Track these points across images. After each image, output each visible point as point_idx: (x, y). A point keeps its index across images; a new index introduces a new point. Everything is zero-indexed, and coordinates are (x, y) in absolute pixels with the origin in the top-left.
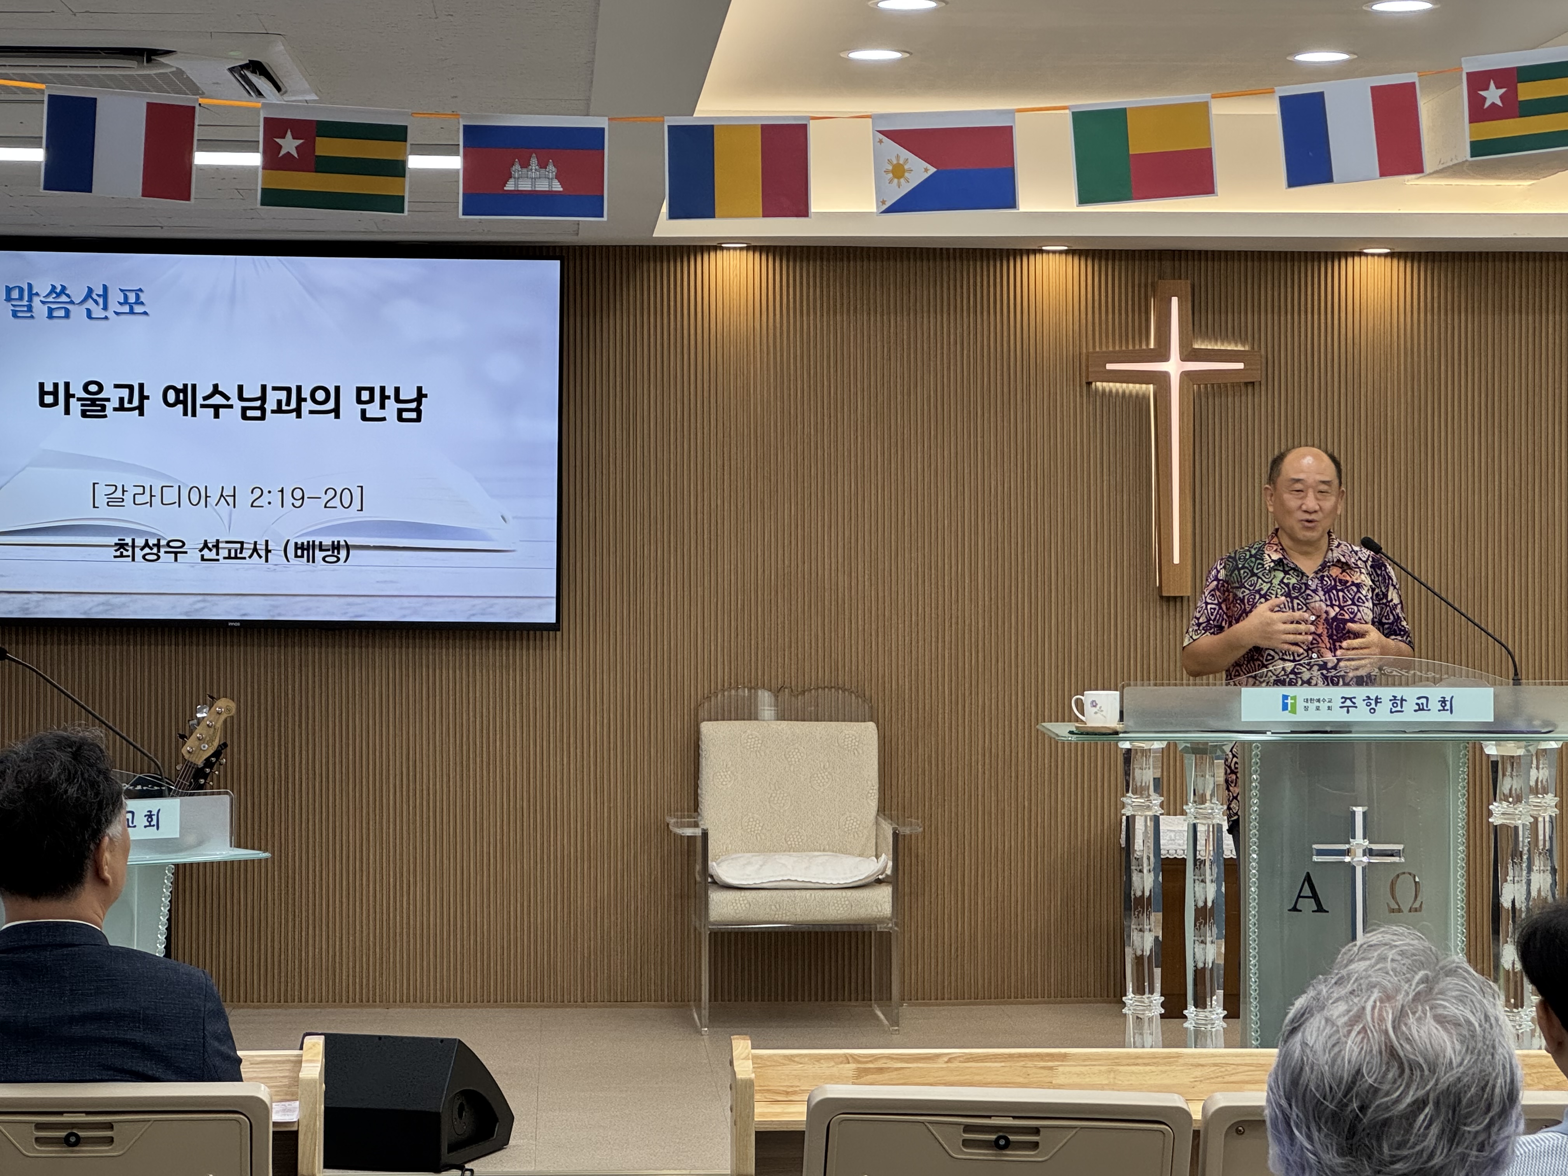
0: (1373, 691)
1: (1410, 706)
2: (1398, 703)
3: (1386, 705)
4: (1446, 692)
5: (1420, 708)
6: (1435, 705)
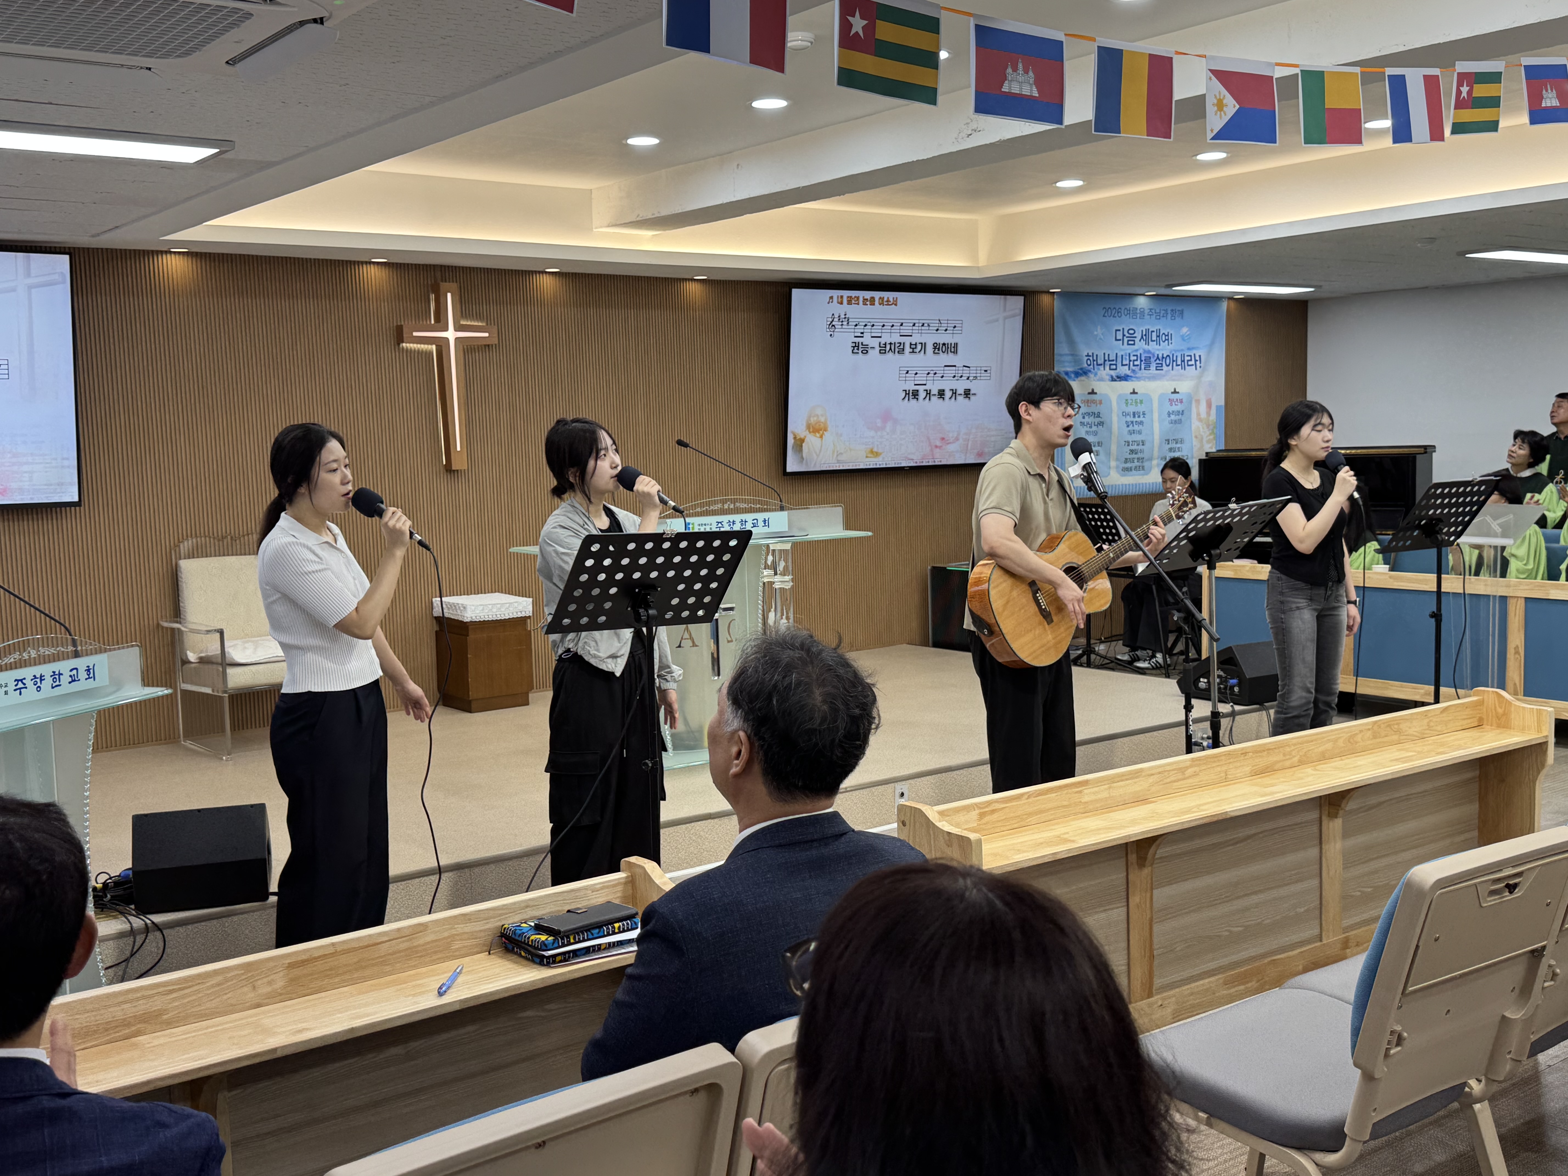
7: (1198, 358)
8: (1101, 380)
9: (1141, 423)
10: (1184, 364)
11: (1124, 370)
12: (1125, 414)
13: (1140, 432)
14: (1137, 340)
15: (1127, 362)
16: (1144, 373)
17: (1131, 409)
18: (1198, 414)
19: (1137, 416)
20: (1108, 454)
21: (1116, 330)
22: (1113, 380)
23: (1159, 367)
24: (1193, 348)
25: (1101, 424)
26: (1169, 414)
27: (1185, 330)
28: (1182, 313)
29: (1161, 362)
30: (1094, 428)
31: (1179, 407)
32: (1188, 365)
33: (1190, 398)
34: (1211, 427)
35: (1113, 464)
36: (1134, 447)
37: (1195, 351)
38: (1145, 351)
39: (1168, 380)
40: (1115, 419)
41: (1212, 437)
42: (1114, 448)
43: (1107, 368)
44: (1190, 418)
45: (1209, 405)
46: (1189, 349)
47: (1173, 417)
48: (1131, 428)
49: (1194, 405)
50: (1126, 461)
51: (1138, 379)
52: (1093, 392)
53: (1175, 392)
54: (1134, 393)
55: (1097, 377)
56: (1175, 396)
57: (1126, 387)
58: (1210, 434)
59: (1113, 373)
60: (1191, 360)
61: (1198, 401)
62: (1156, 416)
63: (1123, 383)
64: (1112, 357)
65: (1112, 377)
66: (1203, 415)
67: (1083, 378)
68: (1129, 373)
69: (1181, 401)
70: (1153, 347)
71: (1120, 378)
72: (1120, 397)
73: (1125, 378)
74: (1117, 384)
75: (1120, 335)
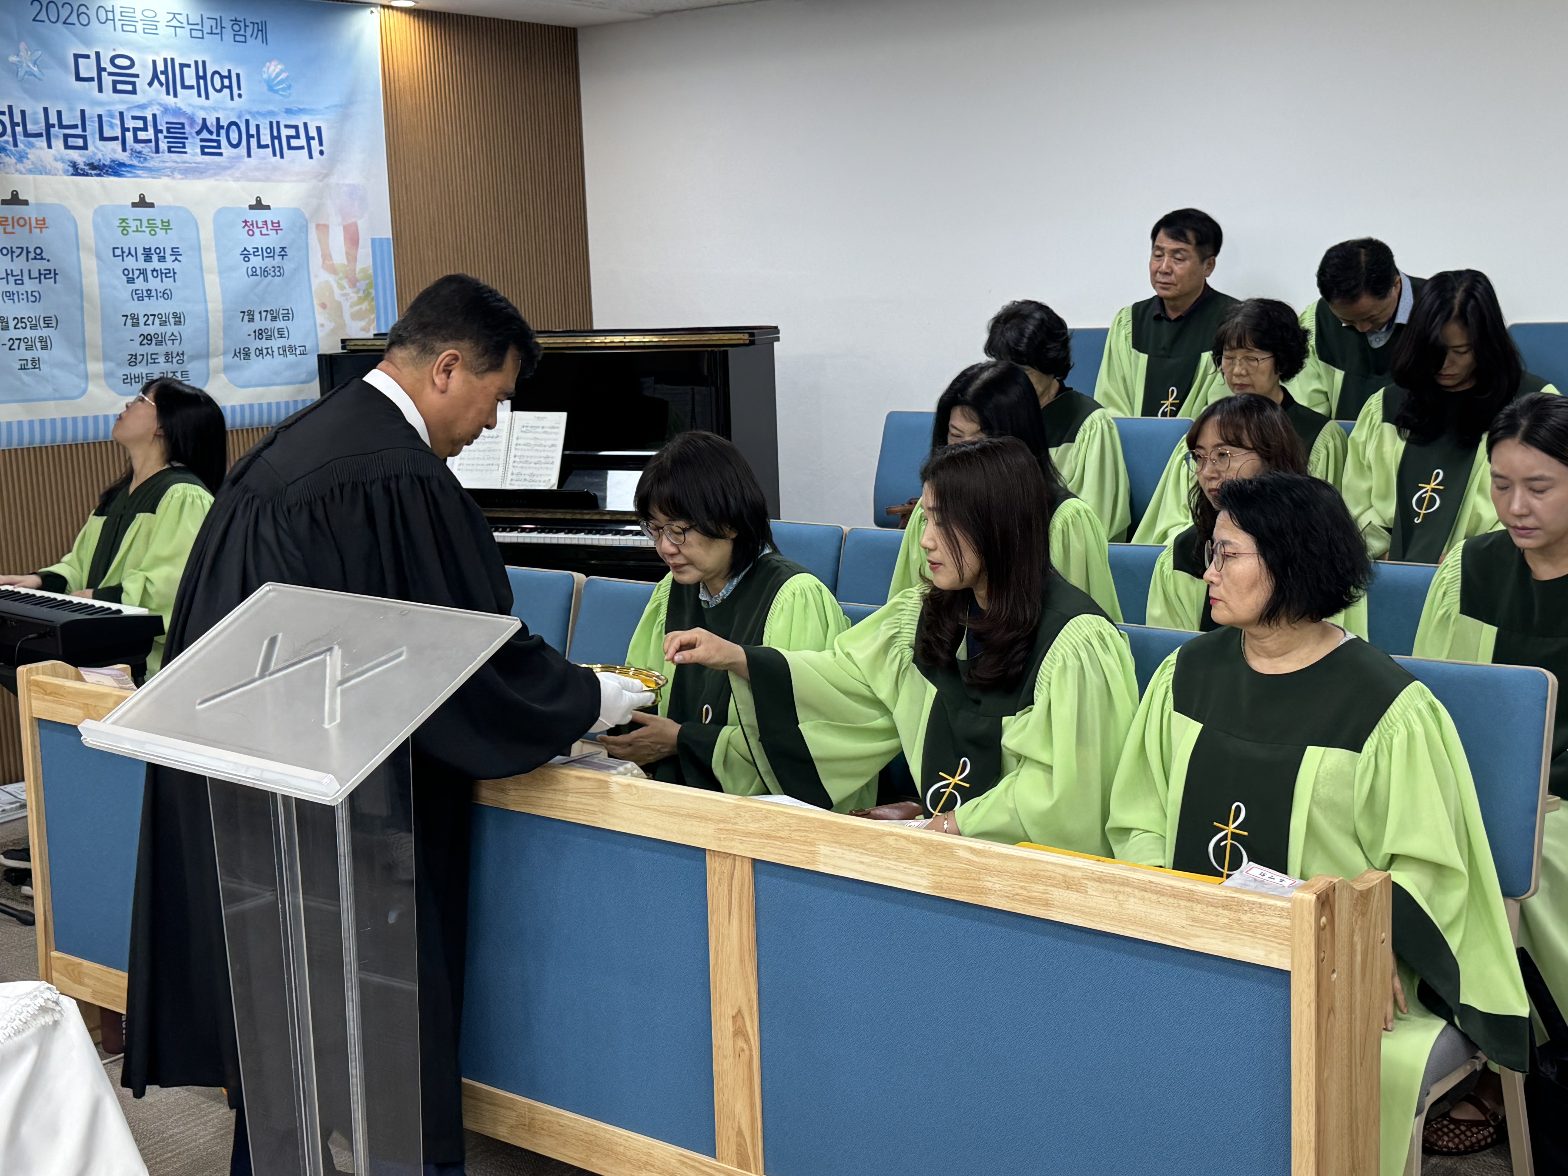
7: (313, 133)
8: (40, 170)
9: (170, 274)
10: (278, 145)
11: (111, 151)
12: (121, 253)
13: (166, 295)
14: (141, 83)
15: (118, 132)
16: (169, 159)
17: (141, 240)
19: (155, 257)
20: (80, 345)
21: (77, 57)
22: (76, 170)
23: (210, 148)
24: (301, 111)
25: (50, 274)
26: (246, 255)
27: (274, 68)
29: (216, 136)
30: (30, 285)
31: (272, 240)
32: (290, 148)
33: (301, 220)
34: (362, 285)
35: (95, 367)
36: (154, 329)
37: (305, 118)
38: (166, 110)
39: (237, 180)
40: (89, 264)
41: (365, 306)
42: (93, 331)
43: (58, 144)
44: (304, 264)
45: (352, 239)
46: (291, 112)
47: (256, 261)
48: (140, 284)
49: (313, 236)
50: (133, 360)
51: (154, 172)
52: (15, 200)
53: (259, 205)
54: (142, 203)
55: (28, 164)
56: (260, 216)
57: (120, 188)
58: (361, 300)
60: (297, 136)
61: (323, 228)
62: (210, 258)
63: (110, 181)
64: (73, 119)
65: (74, 165)
66: (339, 257)
68: (123, 157)
69: (277, 227)
70: (187, 100)
71: (98, 169)
72: (101, 212)
73: (115, 169)
74: (92, 182)
75: (88, 68)
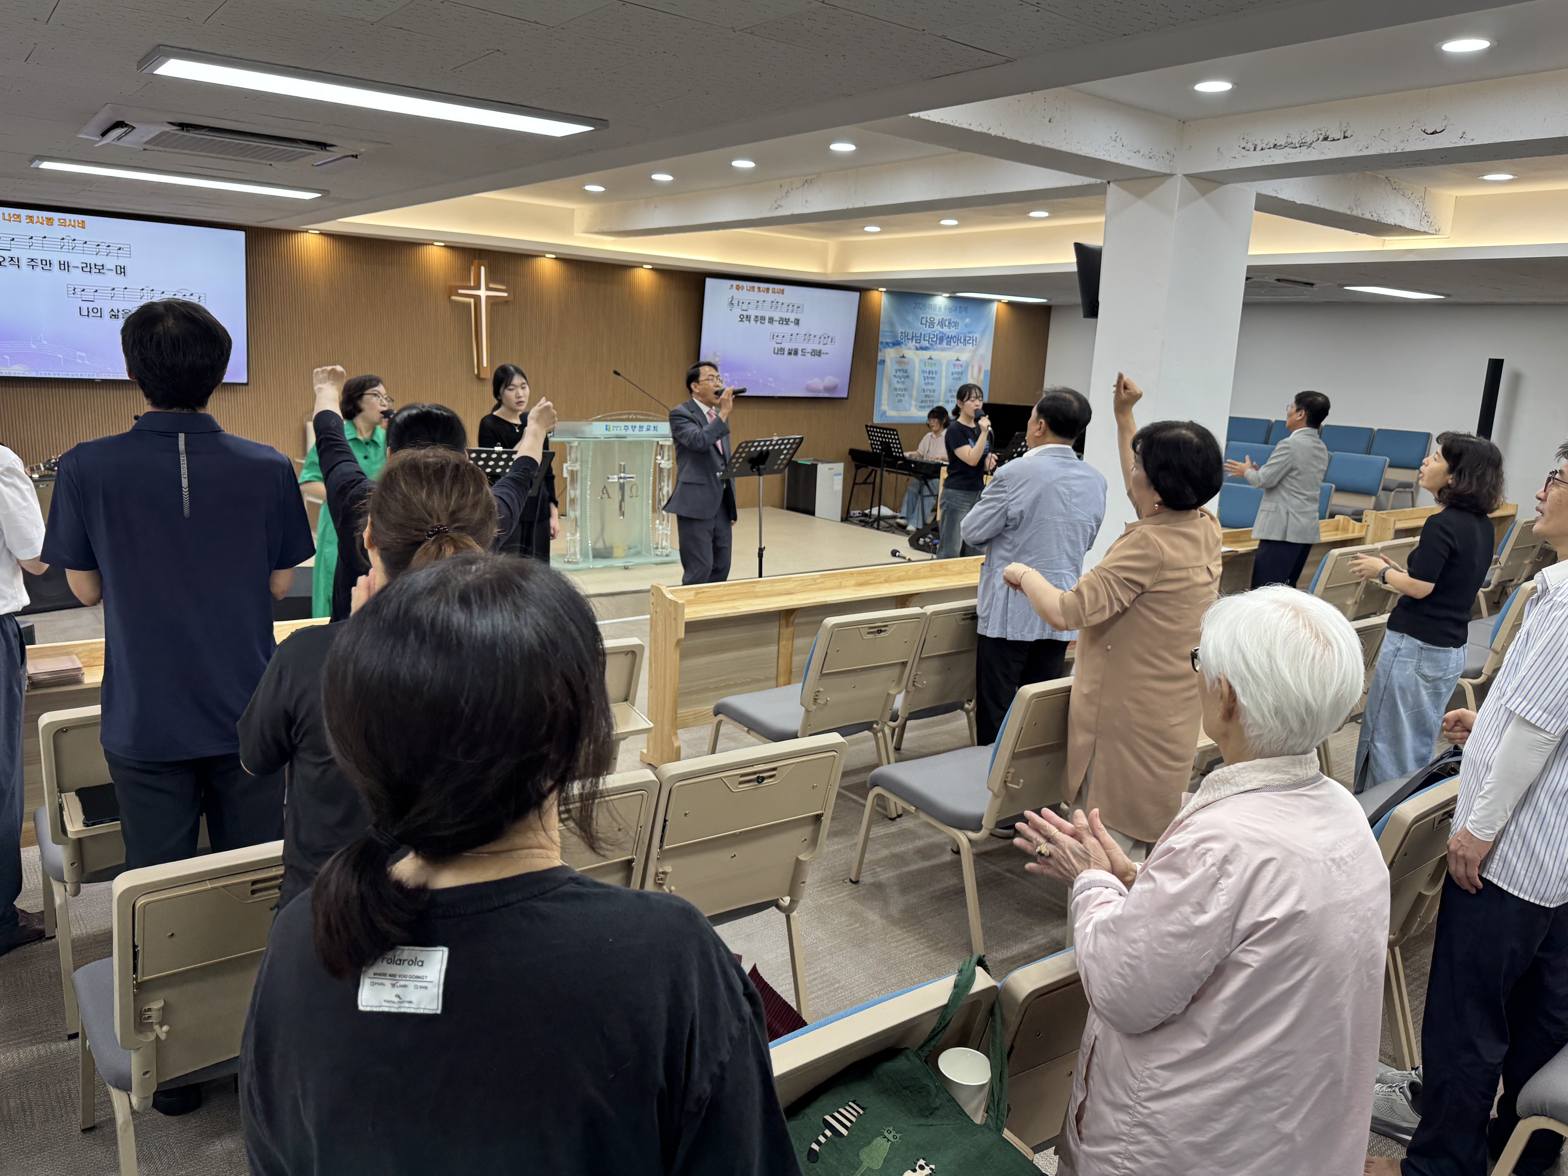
0: (634, 424)
1: (645, 429)
2: (641, 427)
3: (638, 428)
4: (655, 424)
5: (648, 430)
6: (652, 429)
7: (974, 339)
8: (910, 349)
9: (934, 378)
10: (965, 342)
11: (926, 344)
12: (924, 372)
13: (932, 384)
14: (935, 325)
15: (928, 338)
16: (939, 346)
17: (928, 369)
18: (972, 374)
19: (931, 373)
20: (911, 396)
21: (922, 318)
22: (917, 349)
23: (949, 343)
24: (972, 332)
25: (907, 377)
26: (953, 374)
27: (967, 320)
28: (966, 309)
29: (950, 339)
30: (903, 380)
31: (959, 370)
32: (968, 343)
33: (968, 364)
35: (913, 403)
36: (928, 393)
37: (973, 334)
38: (940, 332)
39: (954, 352)
40: (916, 374)
42: (915, 393)
43: (914, 341)
45: (980, 370)
46: (970, 333)
47: (955, 376)
48: (926, 381)
49: (970, 368)
50: (922, 402)
51: (934, 350)
52: (903, 357)
53: (958, 360)
54: (930, 358)
55: (907, 347)
56: (958, 362)
57: (926, 354)
59: (918, 345)
60: (970, 340)
61: (973, 367)
62: (944, 374)
63: (924, 352)
64: (918, 335)
65: (917, 347)
66: (976, 375)
67: (898, 347)
68: (928, 345)
69: (961, 366)
70: (946, 330)
71: (922, 348)
72: (921, 360)
73: (926, 349)
74: (920, 352)
75: (924, 321)
